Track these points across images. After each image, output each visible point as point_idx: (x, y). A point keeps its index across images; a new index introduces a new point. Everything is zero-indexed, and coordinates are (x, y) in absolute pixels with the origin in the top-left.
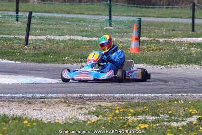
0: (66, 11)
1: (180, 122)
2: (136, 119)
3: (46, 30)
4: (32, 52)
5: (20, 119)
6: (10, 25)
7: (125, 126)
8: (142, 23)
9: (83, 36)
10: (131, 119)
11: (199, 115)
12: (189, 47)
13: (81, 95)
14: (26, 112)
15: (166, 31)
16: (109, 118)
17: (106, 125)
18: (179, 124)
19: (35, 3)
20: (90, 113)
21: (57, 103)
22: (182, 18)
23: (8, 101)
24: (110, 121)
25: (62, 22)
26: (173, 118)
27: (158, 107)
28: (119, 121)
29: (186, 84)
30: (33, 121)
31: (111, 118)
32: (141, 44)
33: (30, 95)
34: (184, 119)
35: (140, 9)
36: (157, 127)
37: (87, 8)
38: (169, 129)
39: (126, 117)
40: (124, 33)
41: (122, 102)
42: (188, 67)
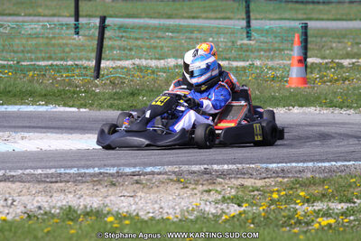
0: (166, 14)
2: (310, 209)
3: (131, 50)
4: (109, 90)
5: (98, 214)
6: (64, 41)
7: (293, 221)
8: (309, 33)
10: (302, 208)
13: (206, 166)
14: (107, 201)
15: (352, 45)
16: (261, 209)
17: (256, 221)
20: (224, 200)
21: (163, 183)
23: (74, 182)
24: (263, 214)
25: (160, 34)
27: (350, 186)
28: (280, 213)
30: (125, 217)
31: (264, 207)
32: (309, 70)
33: (113, 170)
35: (301, 6)
36: (350, 222)
37: (204, 7)
39: (293, 206)
40: (275, 50)
41: (283, 177)
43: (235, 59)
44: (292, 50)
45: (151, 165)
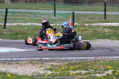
0: (28, 8)
1: (102, 74)
2: (74, 72)
3: (16, 20)
4: (9, 33)
5: (5, 74)
8: (75, 15)
9: (39, 23)
10: (72, 72)
11: (113, 69)
12: (103, 29)
13: (40, 58)
14: (8, 69)
15: (89, 20)
16: (58, 72)
18: (101, 75)
19: (8, 3)
20: (46, 69)
21: (26, 63)
22: (98, 11)
24: (59, 74)
25: (26, 15)
26: (97, 71)
27: (88, 65)
28: (65, 74)
29: (103, 51)
30: (13, 75)
31: (60, 72)
32: (74, 27)
33: (10, 59)
34: (104, 72)
35: (72, 6)
36: (88, 77)
37: (40, 6)
38: (95, 78)
39: (69, 71)
41: (66, 62)
42: (103, 41)
44: (69, 20)
45: (22, 58)
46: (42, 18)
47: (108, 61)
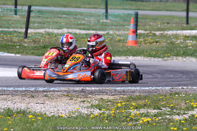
3: (44, 23)
4: (32, 45)
5: (24, 113)
6: (9, 18)
7: (128, 119)
8: (139, 17)
9: (80, 29)
10: (134, 112)
12: (185, 40)
13: (82, 88)
14: (29, 106)
15: (161, 23)
16: (111, 112)
17: (109, 118)
18: (181, 117)
20: (92, 106)
21: (60, 96)
22: (176, 11)
23: (12, 95)
24: (113, 115)
25: (60, 16)
26: (175, 111)
27: (159, 100)
28: (122, 114)
29: (184, 76)
32: (138, 37)
33: (33, 89)
34: (186, 112)
35: (135, 3)
38: (171, 122)
39: (128, 110)
40: (120, 26)
41: (124, 95)
42: (184, 59)
43: (99, 30)
44: (129, 26)
45: (53, 87)
46: (87, 21)
47: (193, 94)
